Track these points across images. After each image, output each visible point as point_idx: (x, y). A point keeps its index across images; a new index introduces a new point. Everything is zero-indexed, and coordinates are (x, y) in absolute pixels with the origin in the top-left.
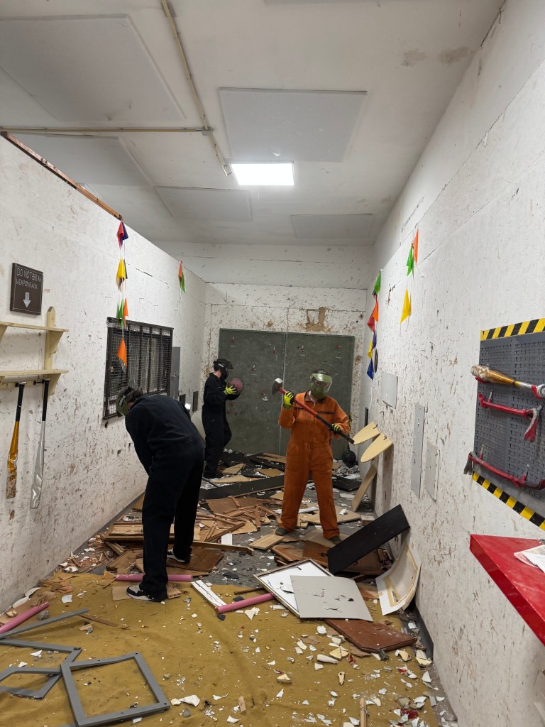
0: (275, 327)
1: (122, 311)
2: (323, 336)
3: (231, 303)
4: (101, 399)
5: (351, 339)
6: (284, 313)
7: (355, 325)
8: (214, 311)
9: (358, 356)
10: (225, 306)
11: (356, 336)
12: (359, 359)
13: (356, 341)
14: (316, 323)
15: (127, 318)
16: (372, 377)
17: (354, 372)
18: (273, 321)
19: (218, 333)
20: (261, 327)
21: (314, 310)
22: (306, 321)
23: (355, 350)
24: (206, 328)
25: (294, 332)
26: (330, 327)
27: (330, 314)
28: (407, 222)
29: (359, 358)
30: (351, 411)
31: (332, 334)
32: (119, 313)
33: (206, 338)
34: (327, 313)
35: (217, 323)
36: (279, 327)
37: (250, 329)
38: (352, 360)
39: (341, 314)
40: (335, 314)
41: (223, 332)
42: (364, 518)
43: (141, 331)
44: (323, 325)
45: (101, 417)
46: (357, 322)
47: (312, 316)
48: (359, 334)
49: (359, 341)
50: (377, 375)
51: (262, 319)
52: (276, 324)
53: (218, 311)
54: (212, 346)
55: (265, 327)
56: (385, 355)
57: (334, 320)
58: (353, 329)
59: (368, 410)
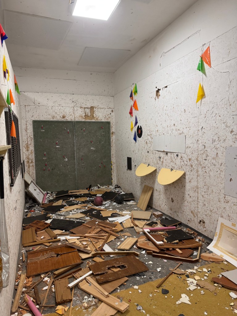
0: (67, 118)
2: (94, 122)
3: (38, 105)
5: (109, 123)
6: (71, 110)
7: (110, 116)
8: (27, 110)
9: (113, 132)
10: (35, 106)
11: (111, 122)
12: (113, 134)
13: (111, 124)
14: (89, 115)
17: (111, 140)
18: (65, 115)
19: (32, 123)
20: (58, 118)
21: (88, 108)
22: (84, 114)
23: (111, 129)
24: (23, 120)
25: (78, 120)
26: (97, 117)
27: (97, 110)
30: (112, 160)
31: (99, 121)
34: (95, 109)
35: (30, 117)
36: (70, 118)
37: (52, 120)
38: (110, 134)
39: (103, 110)
40: (99, 110)
41: (34, 122)
44: (93, 116)
46: (111, 114)
47: (87, 111)
48: (112, 120)
49: (112, 124)
50: (144, 139)
51: (58, 113)
52: (67, 116)
53: (29, 110)
54: (28, 131)
55: (61, 118)
56: (156, 127)
57: (99, 113)
58: (109, 117)
59: (131, 158)
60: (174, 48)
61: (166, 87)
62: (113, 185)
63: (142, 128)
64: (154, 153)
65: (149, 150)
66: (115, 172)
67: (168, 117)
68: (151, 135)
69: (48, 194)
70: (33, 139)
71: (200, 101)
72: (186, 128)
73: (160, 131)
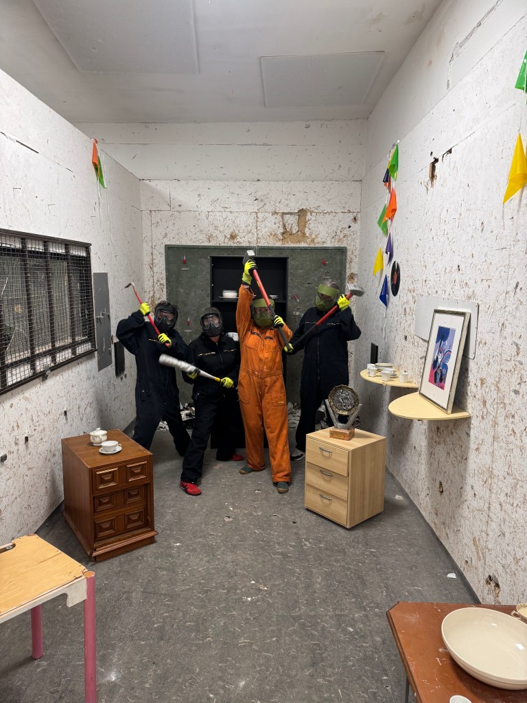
0: (239, 240)
2: (305, 249)
3: (178, 209)
5: (342, 251)
6: (251, 220)
7: (347, 231)
8: (154, 221)
9: (352, 274)
10: (170, 213)
11: (348, 248)
12: (352, 278)
13: (349, 253)
14: (294, 232)
16: (386, 303)
18: (237, 232)
19: (163, 251)
20: (221, 240)
21: (291, 214)
22: (281, 230)
23: (348, 265)
24: (145, 245)
25: (266, 245)
26: (313, 236)
27: (313, 218)
28: (471, 34)
31: (317, 245)
33: (147, 259)
34: (309, 216)
35: (161, 237)
36: (246, 239)
37: (206, 244)
38: (345, 279)
39: (328, 217)
40: (320, 217)
41: (170, 249)
44: (304, 234)
46: (350, 227)
47: (289, 222)
48: (352, 244)
49: (353, 253)
50: (402, 299)
51: (221, 229)
52: (241, 235)
53: (159, 221)
54: (155, 269)
55: (227, 240)
56: (424, 268)
57: (319, 226)
58: (344, 237)
59: (377, 347)
60: (479, 24)
61: (450, 151)
63: (401, 270)
64: (416, 344)
65: (407, 334)
67: (447, 242)
68: (414, 291)
70: (165, 287)
72: (482, 280)
73: (430, 284)
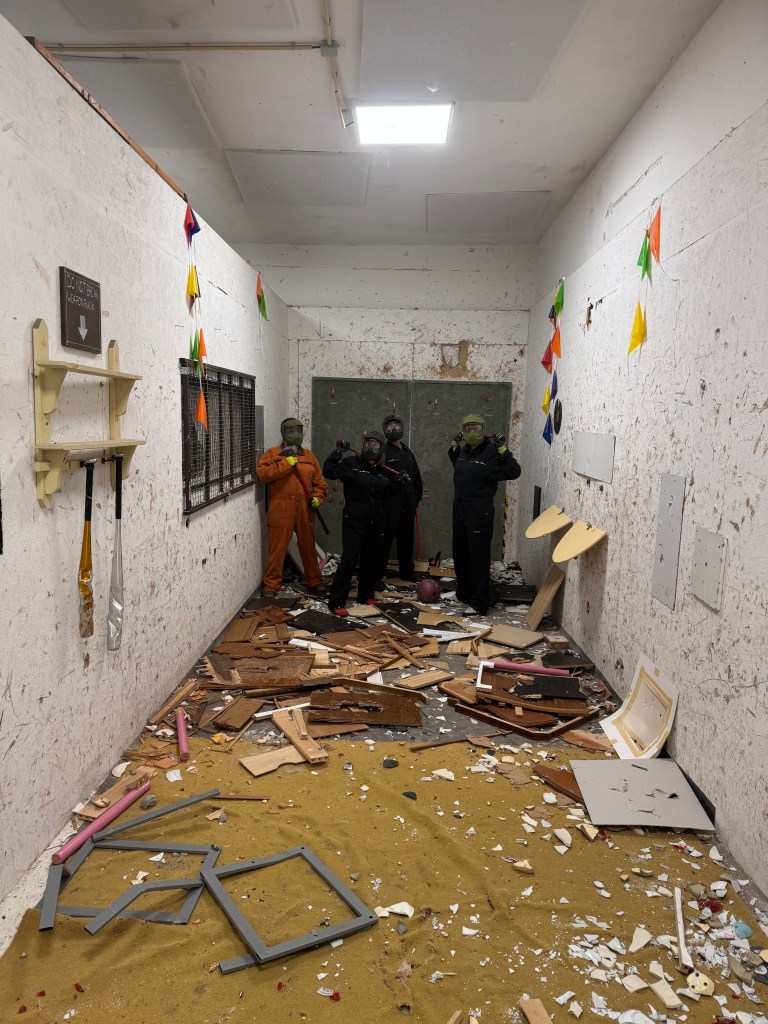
0: (393, 372)
1: (198, 349)
2: (466, 384)
3: (328, 338)
4: (179, 485)
5: (506, 387)
6: (407, 351)
7: (512, 366)
8: (302, 351)
9: (517, 412)
10: (320, 343)
11: (513, 383)
12: (518, 417)
13: (514, 390)
14: (454, 365)
15: (205, 360)
16: (549, 441)
17: (511, 435)
18: (391, 364)
19: (310, 383)
20: (373, 373)
21: (451, 345)
22: (440, 363)
23: (513, 403)
24: (291, 376)
25: (422, 379)
26: (475, 370)
27: (475, 351)
28: (620, 199)
29: (517, 415)
30: (508, 491)
31: (479, 380)
32: (193, 354)
33: (292, 392)
34: (470, 348)
35: (308, 369)
36: (401, 372)
37: (357, 377)
38: (509, 417)
39: (492, 350)
40: (483, 349)
41: (316, 381)
42: (552, 638)
43: (220, 380)
44: (465, 367)
45: (181, 511)
46: (515, 361)
47: (449, 354)
48: (518, 379)
49: (518, 389)
50: (562, 437)
51: (374, 360)
52: (395, 367)
53: (308, 351)
54: (301, 404)
55: (379, 373)
56: (580, 406)
57: (482, 359)
58: (510, 370)
59: (540, 489)
60: (626, 194)
61: (601, 301)
62: (505, 560)
63: (562, 408)
64: (573, 479)
65: (566, 471)
66: (514, 525)
68: (572, 428)
69: (332, 560)
70: (311, 422)
71: (639, 347)
72: (618, 416)
73: (585, 420)
